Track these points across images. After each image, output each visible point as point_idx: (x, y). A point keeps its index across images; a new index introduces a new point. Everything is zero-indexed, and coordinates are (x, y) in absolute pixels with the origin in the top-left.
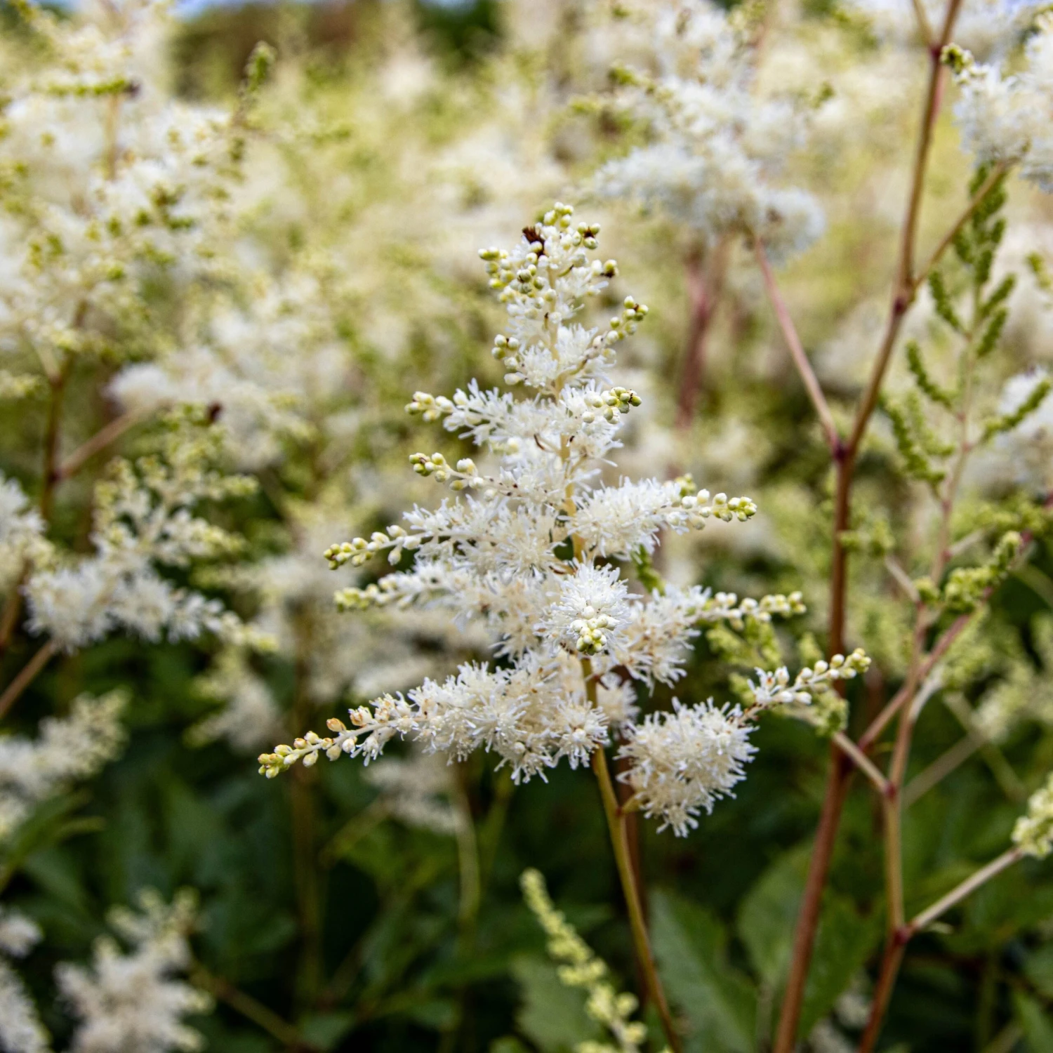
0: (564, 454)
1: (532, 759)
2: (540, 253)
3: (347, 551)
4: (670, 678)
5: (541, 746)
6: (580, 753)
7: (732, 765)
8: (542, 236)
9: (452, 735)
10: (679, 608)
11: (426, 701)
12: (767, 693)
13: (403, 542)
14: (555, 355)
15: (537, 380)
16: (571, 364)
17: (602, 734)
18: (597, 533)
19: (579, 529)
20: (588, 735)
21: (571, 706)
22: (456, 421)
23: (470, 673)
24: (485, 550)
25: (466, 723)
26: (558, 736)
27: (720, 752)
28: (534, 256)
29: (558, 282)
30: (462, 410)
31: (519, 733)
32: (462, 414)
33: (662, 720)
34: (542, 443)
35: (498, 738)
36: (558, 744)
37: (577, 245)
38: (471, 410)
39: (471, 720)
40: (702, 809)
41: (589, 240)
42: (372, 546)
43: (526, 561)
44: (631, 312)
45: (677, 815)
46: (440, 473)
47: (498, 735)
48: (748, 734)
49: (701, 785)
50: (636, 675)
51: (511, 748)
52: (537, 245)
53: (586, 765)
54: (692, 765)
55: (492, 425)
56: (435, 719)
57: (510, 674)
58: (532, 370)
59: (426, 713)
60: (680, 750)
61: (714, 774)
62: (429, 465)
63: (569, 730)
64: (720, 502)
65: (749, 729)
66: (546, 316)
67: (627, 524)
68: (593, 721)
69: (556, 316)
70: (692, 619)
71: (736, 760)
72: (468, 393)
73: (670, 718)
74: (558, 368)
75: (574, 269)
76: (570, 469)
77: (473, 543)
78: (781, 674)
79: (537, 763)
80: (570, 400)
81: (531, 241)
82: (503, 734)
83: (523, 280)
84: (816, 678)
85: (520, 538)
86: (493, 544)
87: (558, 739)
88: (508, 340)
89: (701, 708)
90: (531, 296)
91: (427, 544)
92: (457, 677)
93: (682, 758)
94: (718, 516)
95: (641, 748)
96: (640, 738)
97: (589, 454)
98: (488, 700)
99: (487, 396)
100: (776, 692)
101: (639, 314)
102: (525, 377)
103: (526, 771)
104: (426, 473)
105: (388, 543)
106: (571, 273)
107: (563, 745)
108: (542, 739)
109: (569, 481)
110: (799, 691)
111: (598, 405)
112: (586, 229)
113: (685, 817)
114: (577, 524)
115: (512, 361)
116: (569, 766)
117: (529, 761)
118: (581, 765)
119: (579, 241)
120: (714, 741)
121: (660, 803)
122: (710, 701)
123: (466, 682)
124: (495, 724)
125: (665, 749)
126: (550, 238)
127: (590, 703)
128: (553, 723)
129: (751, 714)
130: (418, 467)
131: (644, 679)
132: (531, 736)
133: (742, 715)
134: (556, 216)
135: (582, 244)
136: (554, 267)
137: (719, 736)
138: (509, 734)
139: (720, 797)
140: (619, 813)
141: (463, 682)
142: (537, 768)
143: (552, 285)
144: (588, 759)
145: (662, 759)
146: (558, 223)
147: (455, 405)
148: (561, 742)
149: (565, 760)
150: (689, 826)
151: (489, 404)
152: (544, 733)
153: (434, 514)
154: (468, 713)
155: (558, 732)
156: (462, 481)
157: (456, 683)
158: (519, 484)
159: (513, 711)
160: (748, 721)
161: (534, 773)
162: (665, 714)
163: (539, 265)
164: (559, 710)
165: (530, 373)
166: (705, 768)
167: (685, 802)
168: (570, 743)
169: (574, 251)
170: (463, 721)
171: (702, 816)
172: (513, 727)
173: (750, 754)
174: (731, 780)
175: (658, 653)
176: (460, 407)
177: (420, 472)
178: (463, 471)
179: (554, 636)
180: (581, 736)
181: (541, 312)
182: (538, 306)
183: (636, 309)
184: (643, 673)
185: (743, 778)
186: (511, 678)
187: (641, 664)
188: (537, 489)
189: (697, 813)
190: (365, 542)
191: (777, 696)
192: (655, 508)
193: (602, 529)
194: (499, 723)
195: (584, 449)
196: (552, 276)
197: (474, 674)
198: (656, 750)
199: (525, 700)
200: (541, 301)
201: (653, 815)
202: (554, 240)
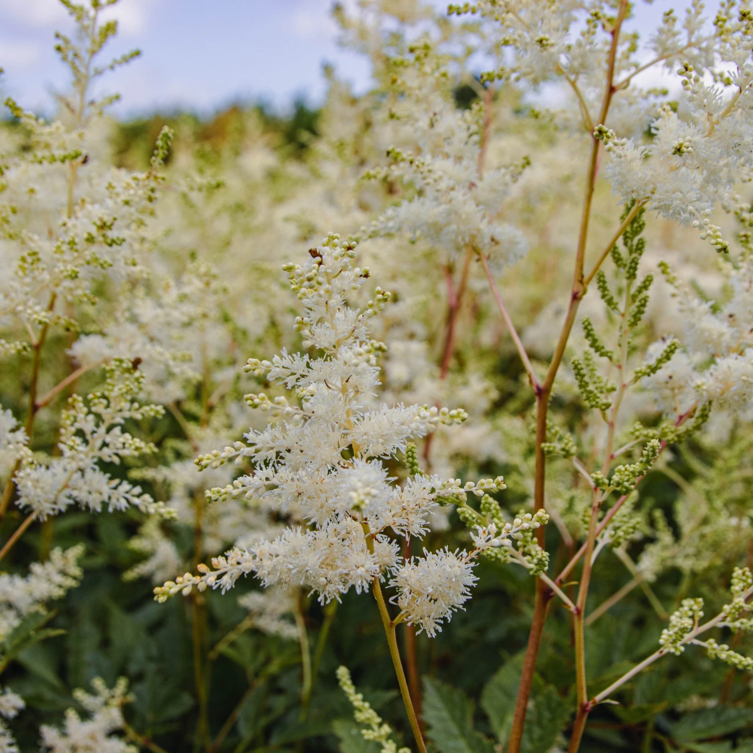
0: (344, 390)
1: (330, 588)
2: (320, 263)
3: (208, 459)
4: (420, 534)
5: (337, 579)
6: (362, 582)
7: (464, 590)
8: (321, 254)
9: (278, 573)
10: (424, 488)
11: (261, 551)
12: (483, 541)
13: (243, 451)
14: (334, 327)
15: (323, 343)
16: (344, 332)
17: (376, 570)
18: (367, 440)
19: (355, 437)
20: (367, 571)
21: (356, 553)
22: (274, 374)
23: (289, 534)
24: (297, 455)
25: (287, 566)
26: (347, 572)
27: (454, 580)
28: (316, 265)
29: (333, 282)
30: (278, 367)
31: (323, 571)
32: (278, 369)
33: (417, 562)
34: (329, 385)
35: (309, 575)
36: (347, 578)
37: (343, 256)
38: (283, 367)
39: (291, 564)
40: (445, 619)
41: (350, 251)
42: (223, 455)
43: (322, 460)
44: (380, 296)
45: (428, 623)
46: (264, 405)
47: (308, 573)
48: (473, 568)
49: (443, 603)
50: (398, 532)
51: (318, 581)
52: (318, 259)
53: (367, 591)
54: (436, 590)
55: (298, 376)
56: (268, 563)
57: (315, 534)
58: (319, 337)
59: (261, 560)
60: (428, 580)
61: (451, 595)
62: (257, 401)
63: (355, 568)
64: (444, 414)
65: (473, 564)
66: (326, 303)
67: (386, 432)
68: (370, 562)
69: (332, 302)
70: (434, 496)
71: (465, 586)
72: (282, 357)
73: (421, 560)
74: (336, 335)
75: (343, 273)
76: (348, 400)
77: (289, 451)
78: (491, 527)
79: (335, 591)
80: (344, 354)
81: (314, 257)
82: (311, 572)
83: (309, 280)
84: (514, 529)
85: (318, 446)
86: (302, 451)
87: (347, 574)
88: (303, 319)
89: (441, 553)
90: (315, 290)
91: (260, 453)
92: (281, 536)
93: (429, 585)
94: (444, 423)
95: (404, 580)
96: (402, 573)
97: (360, 390)
98: (301, 550)
99: (293, 358)
100: (489, 539)
101: (385, 297)
102: (314, 341)
103: (327, 596)
104: (255, 406)
105: (234, 453)
106: (340, 275)
107: (351, 578)
108: (338, 575)
109: (348, 407)
110: (503, 538)
111: (360, 354)
112: (348, 245)
113: (434, 625)
114: (354, 434)
115: (306, 332)
116: (356, 592)
117: (330, 589)
118: (363, 591)
119: (343, 253)
120: (450, 573)
121: (417, 616)
122: (446, 548)
123: (287, 539)
124: (307, 565)
125: (418, 580)
126: (326, 253)
127: (369, 551)
128: (344, 564)
129: (473, 554)
130: (249, 402)
131: (403, 534)
132: (330, 573)
133: (468, 556)
134: (329, 240)
135: (345, 255)
136: (329, 271)
137: (453, 569)
138: (316, 572)
139: (456, 610)
140: (392, 624)
141: (285, 539)
142: (335, 594)
143: (329, 283)
144: (368, 587)
145: (416, 587)
146: (331, 244)
147: (273, 364)
148: (350, 576)
149: (353, 588)
150: (436, 631)
151: (294, 362)
152: (338, 571)
153: (262, 433)
154: (290, 560)
155: (347, 570)
156: (279, 410)
157: (281, 540)
158: (315, 410)
159: (317, 557)
160: (471, 560)
161: (333, 597)
162: (419, 558)
163: (319, 271)
164: (348, 555)
165: (318, 339)
166: (445, 591)
167: (433, 615)
168: (355, 576)
169: (341, 260)
170: (285, 564)
171: (445, 624)
172: (318, 567)
173: (474, 582)
174: (463, 599)
175: (412, 518)
176: (276, 365)
177: (250, 405)
178: (278, 403)
179: (341, 506)
180: (362, 572)
181: (323, 300)
182: (320, 296)
183: (383, 294)
184: (403, 531)
185: (471, 598)
186: (316, 536)
187: (401, 525)
188: (327, 413)
189: (442, 622)
190: (220, 453)
191: (490, 542)
192: (403, 420)
193: (370, 437)
194: (309, 565)
195: (356, 387)
196: (329, 277)
197: (292, 534)
198: (412, 581)
199: (325, 550)
200: (322, 292)
201: (413, 624)
202: (328, 255)
